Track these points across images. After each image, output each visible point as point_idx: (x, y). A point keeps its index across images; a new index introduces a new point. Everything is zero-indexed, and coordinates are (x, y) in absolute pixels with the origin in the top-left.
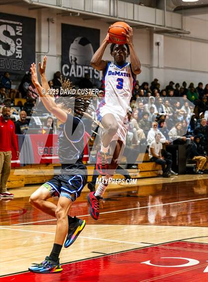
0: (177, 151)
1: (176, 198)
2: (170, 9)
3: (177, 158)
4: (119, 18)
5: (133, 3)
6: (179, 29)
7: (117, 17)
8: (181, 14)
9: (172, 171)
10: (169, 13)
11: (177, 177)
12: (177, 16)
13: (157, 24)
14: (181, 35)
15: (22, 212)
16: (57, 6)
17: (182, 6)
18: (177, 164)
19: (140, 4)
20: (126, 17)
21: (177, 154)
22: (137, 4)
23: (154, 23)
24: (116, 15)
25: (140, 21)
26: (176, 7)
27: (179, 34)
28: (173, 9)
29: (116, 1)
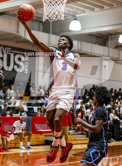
0: (115, 128)
1: (114, 154)
2: (112, 47)
3: (115, 132)
4: (84, 51)
5: (92, 43)
6: (117, 58)
7: (82, 51)
8: (118, 49)
9: (112, 139)
10: (112, 49)
11: (115, 143)
12: (116, 51)
13: (105, 55)
14: (119, 61)
15: (26, 161)
16: (48, 44)
17: (119, 45)
18: (115, 135)
19: (95, 44)
20: (87, 51)
21: (115, 130)
22: (93, 43)
23: (103, 54)
24: (81, 50)
25: (95, 53)
26: (115, 46)
27: (117, 61)
28: (114, 47)
29: (81, 42)
